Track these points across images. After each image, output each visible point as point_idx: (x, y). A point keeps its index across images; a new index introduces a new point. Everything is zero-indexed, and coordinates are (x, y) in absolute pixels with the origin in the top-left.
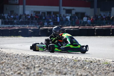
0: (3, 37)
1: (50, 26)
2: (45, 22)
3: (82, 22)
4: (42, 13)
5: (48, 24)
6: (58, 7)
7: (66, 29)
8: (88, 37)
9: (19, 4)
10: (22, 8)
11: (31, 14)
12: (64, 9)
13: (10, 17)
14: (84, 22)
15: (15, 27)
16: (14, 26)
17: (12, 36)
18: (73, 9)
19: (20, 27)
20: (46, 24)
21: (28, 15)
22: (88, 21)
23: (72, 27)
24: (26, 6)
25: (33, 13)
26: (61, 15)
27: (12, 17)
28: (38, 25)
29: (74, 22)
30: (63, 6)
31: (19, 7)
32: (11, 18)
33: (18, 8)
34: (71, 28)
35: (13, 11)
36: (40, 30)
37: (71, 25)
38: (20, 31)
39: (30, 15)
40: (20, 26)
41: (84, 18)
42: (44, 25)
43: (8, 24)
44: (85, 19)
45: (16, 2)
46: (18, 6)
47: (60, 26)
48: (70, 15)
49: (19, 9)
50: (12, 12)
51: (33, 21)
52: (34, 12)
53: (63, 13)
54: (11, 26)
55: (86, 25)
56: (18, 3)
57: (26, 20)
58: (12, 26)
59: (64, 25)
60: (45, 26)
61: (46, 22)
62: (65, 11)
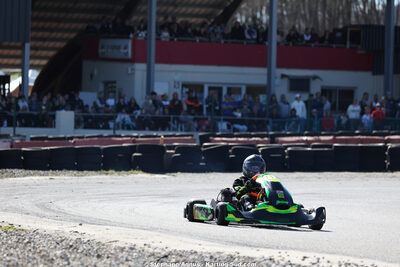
0: (80, 173)
1: (236, 134)
2: (220, 120)
3: (344, 120)
4: (210, 89)
6: (264, 71)
7: (289, 149)
8: (362, 174)
9: (133, 61)
10: (145, 74)
12: (283, 76)
14: (349, 121)
15: (120, 136)
16: (118, 133)
17: (110, 171)
18: (315, 78)
19: (137, 137)
20: (223, 126)
21: (164, 97)
23: (310, 138)
24: (158, 67)
25: (179, 91)
26: (274, 95)
28: (198, 130)
29: (316, 122)
30: (280, 65)
31: (133, 69)
32: (107, 106)
33: (130, 71)
34: (308, 144)
35: (115, 82)
36: (203, 149)
37: (306, 132)
38: (135, 154)
39: (171, 98)
40: (135, 134)
41: (351, 107)
42: (216, 129)
44: (353, 111)
45: (122, 51)
46: (129, 67)
47: (271, 133)
49: (133, 74)
50: (110, 88)
52: (184, 85)
53: (281, 88)
54: (106, 133)
55: (357, 132)
56: (130, 56)
58: (111, 132)
59: (283, 132)
60: (218, 134)
61: (225, 120)
62: (285, 84)
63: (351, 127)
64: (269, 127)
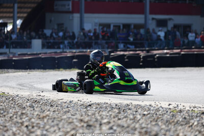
0: (45, 71)
1: (128, 49)
2: (119, 43)
3: (186, 41)
4: (114, 26)
5: (124, 46)
6: (142, 16)
7: (157, 55)
8: (197, 68)
9: (72, 12)
10: (79, 19)
11: (95, 30)
12: (153, 19)
13: (57, 34)
14: (189, 42)
15: (66, 52)
16: (65, 50)
17: (61, 69)
18: (170, 19)
19: (75, 52)
20: (121, 46)
22: (197, 39)
23: (168, 51)
24: (86, 15)
25: (97, 28)
26: (148, 29)
27: (61, 34)
28: (108, 48)
29: (171, 43)
30: (151, 13)
31: (73, 17)
32: (59, 37)
33: (71, 18)
34: (167, 53)
35: (63, 24)
36: (111, 57)
37: (166, 48)
38: (74, 60)
39: (93, 31)
40: (74, 51)
41: (190, 34)
42: (117, 47)
43: (54, 48)
44: (191, 36)
45: (67, 7)
46: (70, 16)
47: (147, 49)
48: (165, 29)
49: (72, 19)
50: (61, 26)
51: (99, 41)
52: (100, 25)
53: (152, 25)
54: (58, 51)
55: (193, 47)
56: (71, 9)
57: (87, 40)
58: (61, 50)
59: (153, 48)
60: (119, 50)
61: (122, 43)
62: (154, 23)
63: (190, 45)
64: (146, 46)
